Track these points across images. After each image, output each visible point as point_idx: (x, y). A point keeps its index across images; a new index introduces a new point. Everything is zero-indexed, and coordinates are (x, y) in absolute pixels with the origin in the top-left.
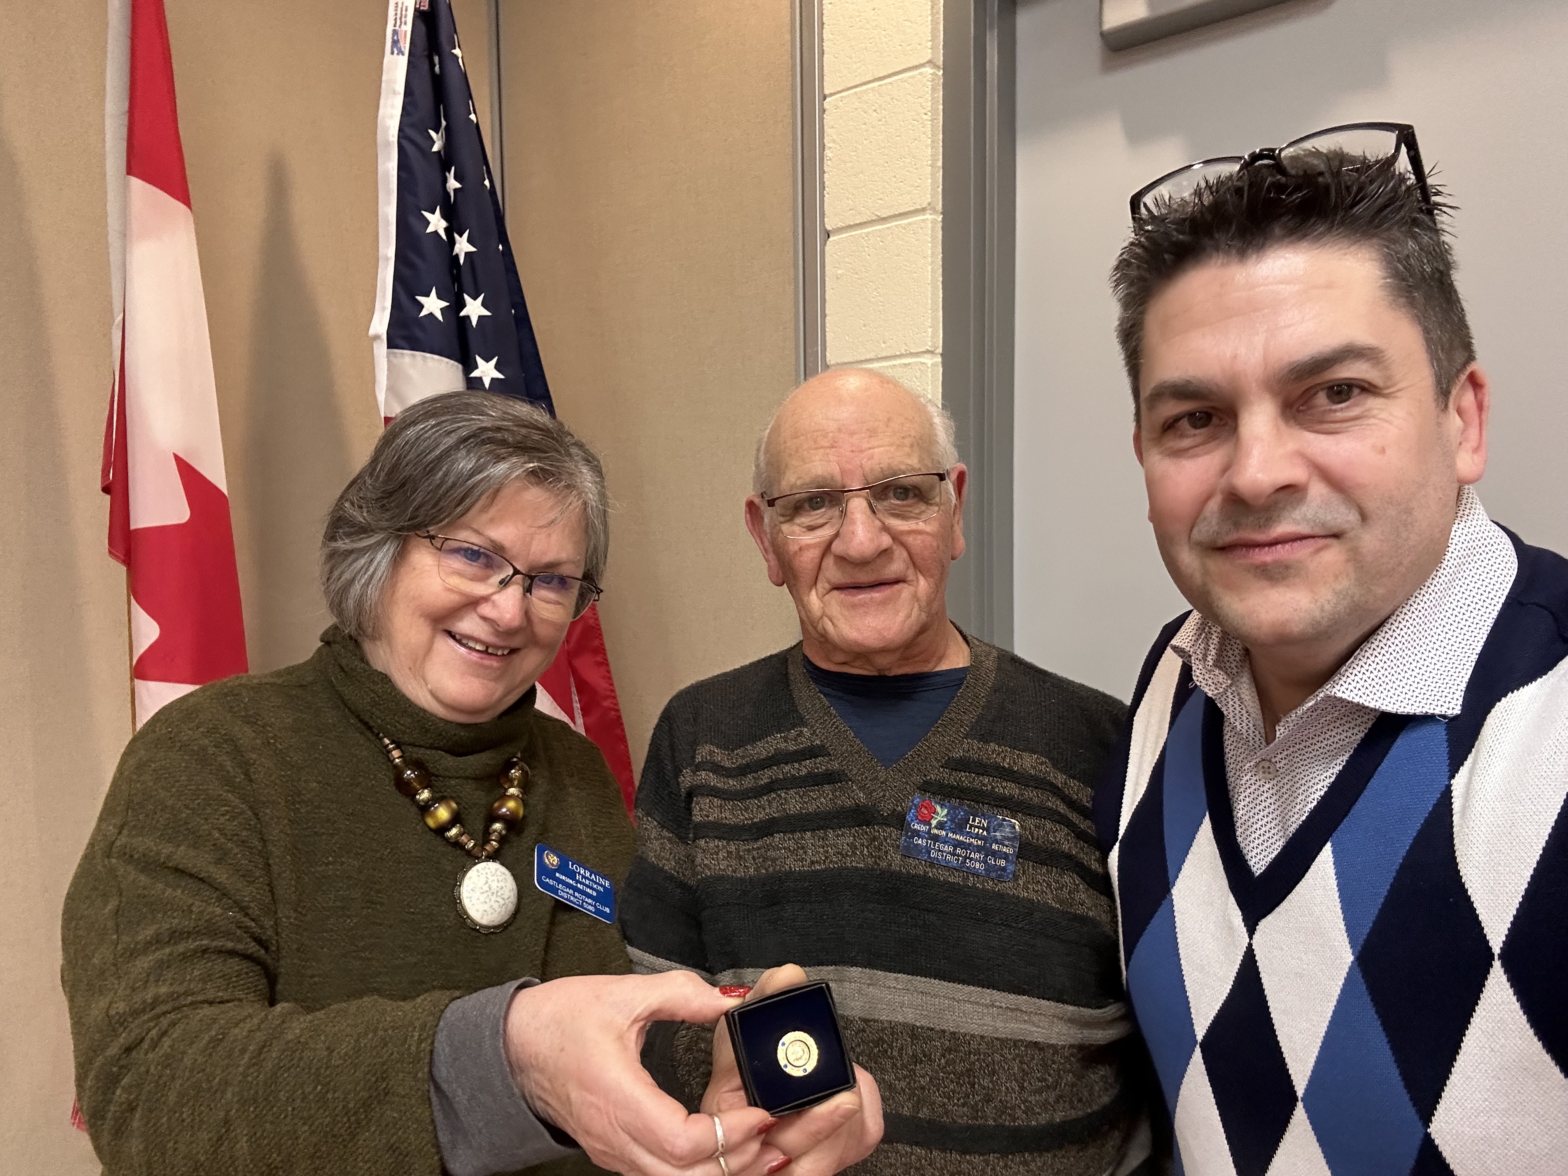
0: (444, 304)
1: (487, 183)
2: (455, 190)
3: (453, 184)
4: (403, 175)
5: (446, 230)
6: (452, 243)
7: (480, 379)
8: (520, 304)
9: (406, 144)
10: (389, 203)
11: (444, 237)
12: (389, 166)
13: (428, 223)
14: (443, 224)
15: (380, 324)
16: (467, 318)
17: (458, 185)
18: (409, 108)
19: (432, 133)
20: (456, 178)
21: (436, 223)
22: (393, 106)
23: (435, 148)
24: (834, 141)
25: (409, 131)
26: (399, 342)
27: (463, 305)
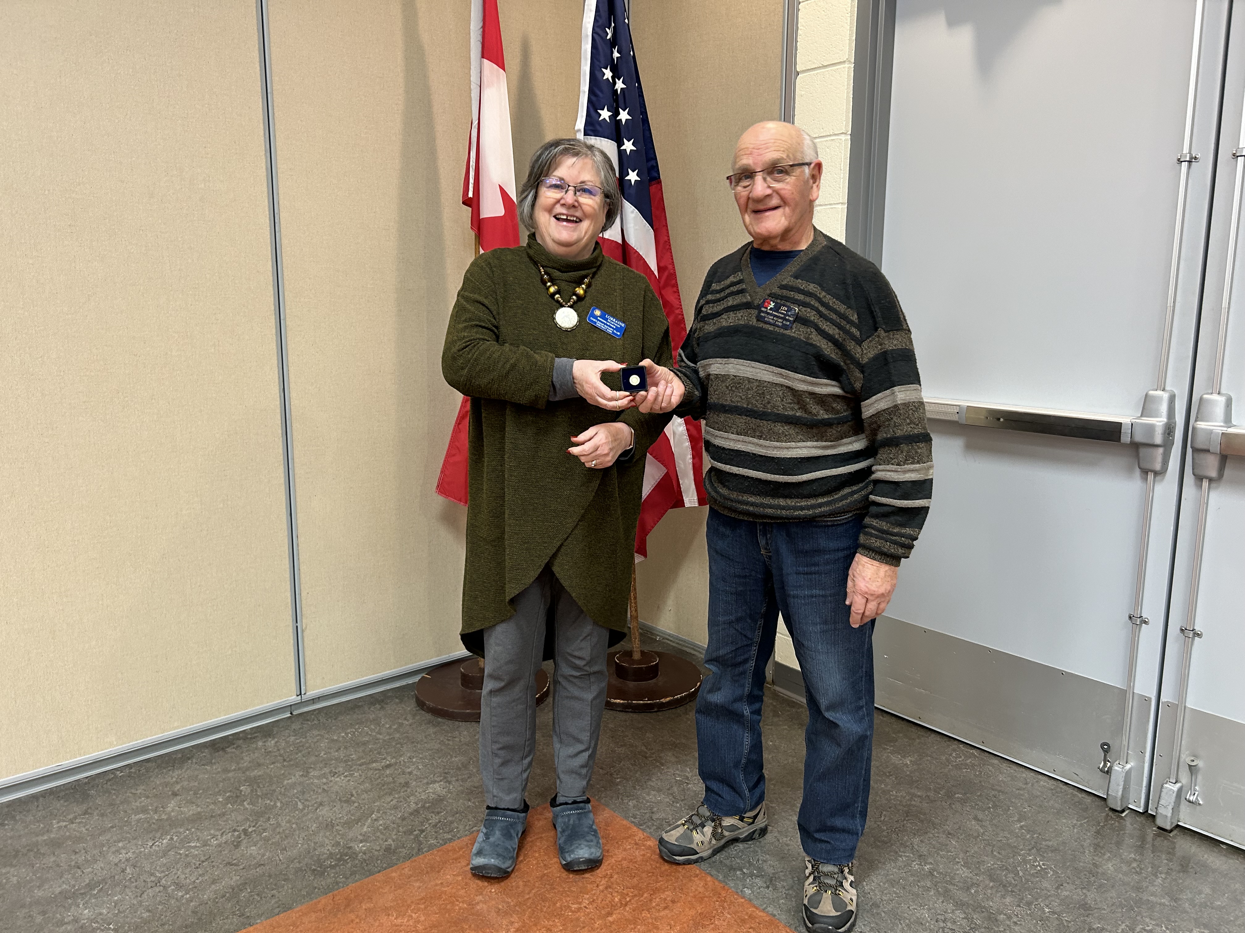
0: (610, 114)
1: (632, 53)
2: (617, 58)
3: (616, 55)
4: (594, 51)
5: (612, 77)
6: (614, 83)
7: (625, 150)
8: (644, 113)
9: (596, 36)
10: (586, 65)
11: (611, 81)
12: (587, 47)
13: (604, 74)
14: (611, 74)
15: (580, 124)
16: (621, 120)
17: (619, 55)
18: (597, 18)
19: (607, 29)
20: (618, 52)
21: (608, 74)
22: (590, 17)
23: (608, 37)
24: (803, 26)
25: (598, 30)
26: (590, 132)
27: (619, 114)
